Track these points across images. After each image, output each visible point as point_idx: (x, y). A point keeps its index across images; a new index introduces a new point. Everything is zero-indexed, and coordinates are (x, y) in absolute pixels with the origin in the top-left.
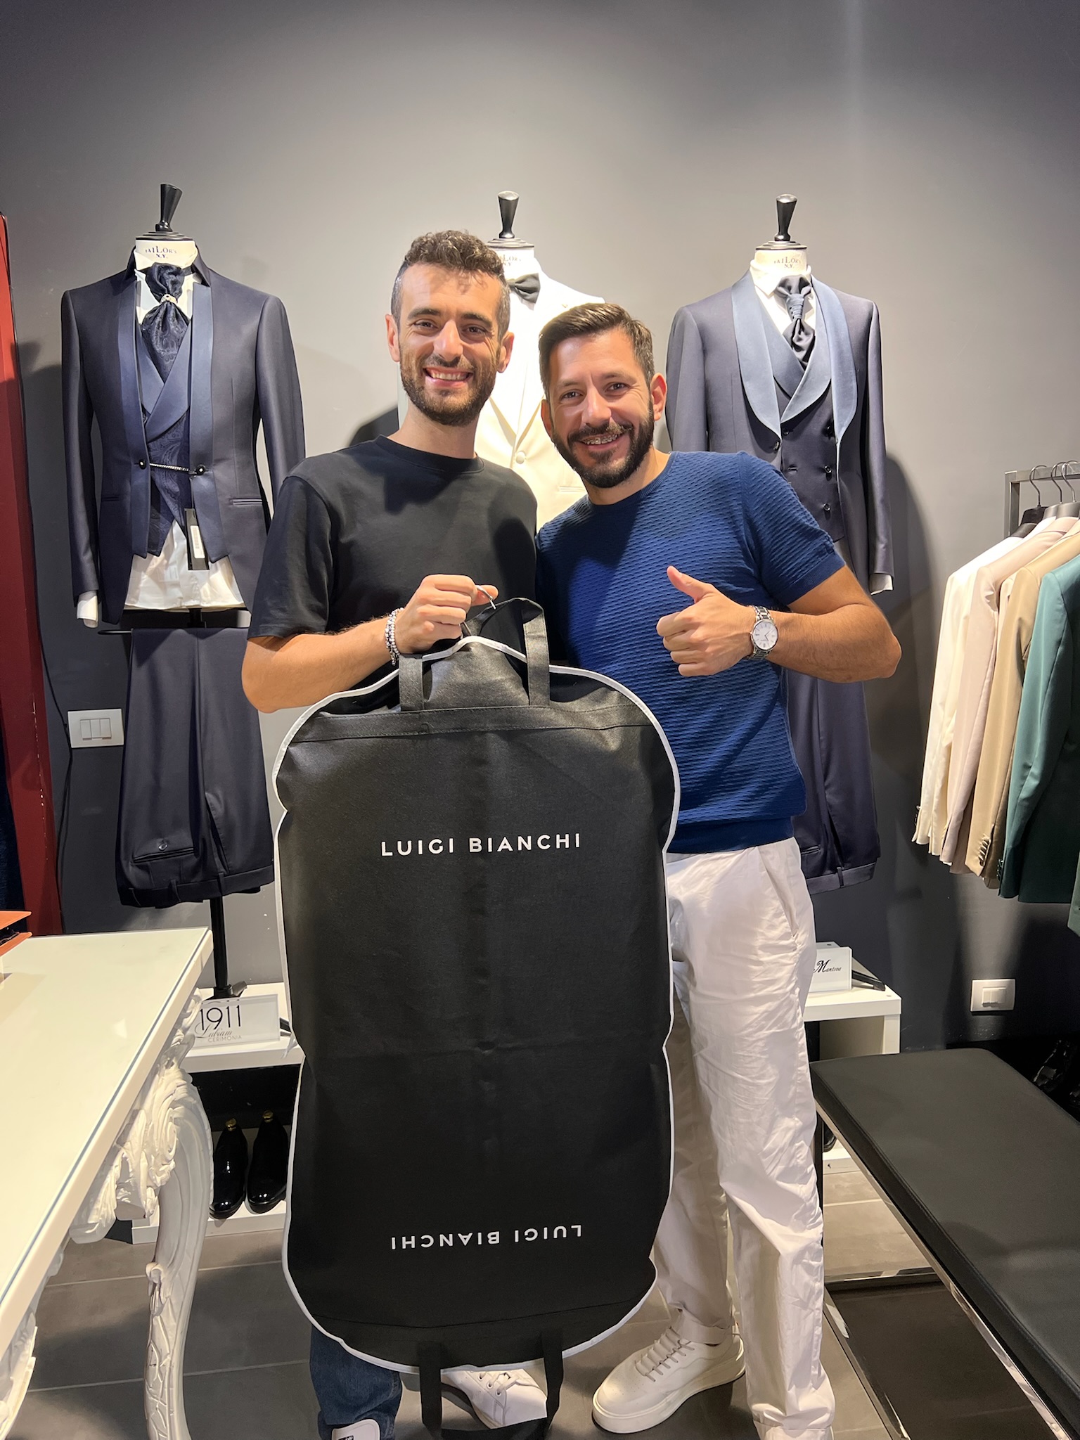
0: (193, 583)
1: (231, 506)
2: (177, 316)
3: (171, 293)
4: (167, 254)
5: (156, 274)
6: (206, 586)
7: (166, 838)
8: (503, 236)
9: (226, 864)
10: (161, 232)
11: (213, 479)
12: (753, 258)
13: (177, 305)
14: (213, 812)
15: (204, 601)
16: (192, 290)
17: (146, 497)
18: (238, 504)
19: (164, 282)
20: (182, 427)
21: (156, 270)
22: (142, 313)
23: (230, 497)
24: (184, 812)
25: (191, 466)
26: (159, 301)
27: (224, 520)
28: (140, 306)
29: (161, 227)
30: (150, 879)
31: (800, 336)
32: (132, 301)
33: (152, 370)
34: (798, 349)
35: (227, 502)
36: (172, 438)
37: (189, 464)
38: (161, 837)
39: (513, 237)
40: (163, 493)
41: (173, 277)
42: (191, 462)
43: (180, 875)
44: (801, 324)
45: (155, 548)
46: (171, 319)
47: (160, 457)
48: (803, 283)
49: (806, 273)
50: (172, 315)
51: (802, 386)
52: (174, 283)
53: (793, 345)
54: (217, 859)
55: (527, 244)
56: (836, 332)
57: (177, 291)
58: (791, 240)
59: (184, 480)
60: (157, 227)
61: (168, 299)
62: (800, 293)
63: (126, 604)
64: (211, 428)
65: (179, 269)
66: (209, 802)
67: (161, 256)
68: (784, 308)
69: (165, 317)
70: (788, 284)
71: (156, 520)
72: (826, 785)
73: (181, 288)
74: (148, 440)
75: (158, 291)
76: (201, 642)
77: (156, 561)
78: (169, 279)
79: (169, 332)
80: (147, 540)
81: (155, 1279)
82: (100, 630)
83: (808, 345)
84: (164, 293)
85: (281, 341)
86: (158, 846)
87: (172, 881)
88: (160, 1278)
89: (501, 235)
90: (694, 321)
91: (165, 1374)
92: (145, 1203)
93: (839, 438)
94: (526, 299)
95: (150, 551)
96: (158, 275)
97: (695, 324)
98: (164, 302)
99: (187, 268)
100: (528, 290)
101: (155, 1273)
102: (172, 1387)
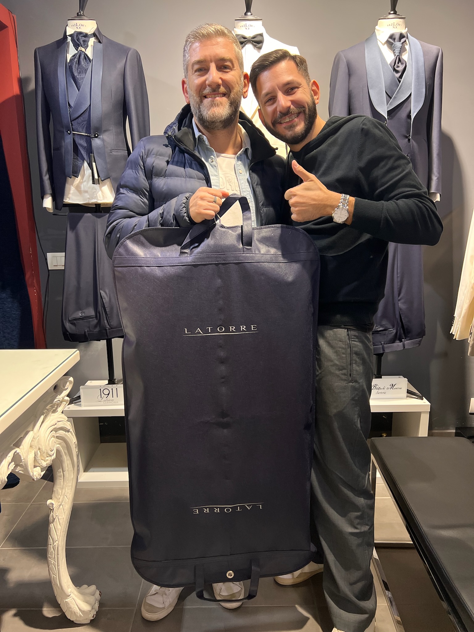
0: (94, 191)
1: (111, 154)
2: (85, 58)
3: (82, 46)
4: (82, 27)
5: (75, 36)
6: (100, 193)
7: (83, 311)
8: (246, 14)
9: (110, 324)
10: (79, 16)
11: (103, 140)
12: (377, 25)
13: (86, 53)
14: (104, 300)
15: (99, 200)
16: (93, 45)
17: (71, 148)
18: (114, 153)
19: (79, 41)
20: (87, 113)
21: (75, 35)
22: (69, 57)
23: (111, 149)
24: (91, 299)
25: (92, 134)
26: (77, 51)
27: (108, 160)
28: (69, 54)
29: (79, 14)
30: (76, 329)
31: (398, 65)
32: (67, 52)
33: (73, 85)
34: (397, 72)
35: (109, 151)
36: (83, 119)
37: (91, 132)
38: (81, 310)
39: (252, 15)
40: (79, 147)
41: (84, 38)
42: (92, 131)
43: (89, 328)
44: (399, 58)
45: (76, 173)
46: (82, 59)
47: (77, 129)
48: (402, 36)
49: (404, 31)
50: (82, 57)
51: (398, 91)
52: (84, 41)
53: (394, 70)
54: (106, 321)
55: (258, 18)
56: (417, 62)
57: (86, 46)
58: (397, 14)
59: (89, 140)
60: (78, 13)
61: (81, 49)
62: (400, 42)
63: (64, 200)
64: (101, 115)
65: (87, 34)
66: (102, 295)
67: (78, 28)
68: (392, 50)
69: (81, 58)
70: (394, 37)
71: (76, 160)
72: (399, 298)
73: (88, 44)
74: (72, 120)
75: (76, 46)
76: (98, 220)
77: (77, 180)
78: (82, 39)
79: (81, 66)
80: (72, 169)
81: (51, 507)
82: (53, 213)
83: (402, 70)
84: (79, 47)
85: (137, 72)
86: (79, 314)
87: (86, 330)
88: (53, 506)
89: (245, 13)
90: (344, 59)
91: (55, 549)
92: (32, 474)
93: (413, 118)
94: (256, 47)
95: (73, 174)
96: (76, 37)
97: (345, 60)
98: (79, 51)
99: (91, 34)
100: (257, 42)
101: (51, 504)
102: (59, 555)
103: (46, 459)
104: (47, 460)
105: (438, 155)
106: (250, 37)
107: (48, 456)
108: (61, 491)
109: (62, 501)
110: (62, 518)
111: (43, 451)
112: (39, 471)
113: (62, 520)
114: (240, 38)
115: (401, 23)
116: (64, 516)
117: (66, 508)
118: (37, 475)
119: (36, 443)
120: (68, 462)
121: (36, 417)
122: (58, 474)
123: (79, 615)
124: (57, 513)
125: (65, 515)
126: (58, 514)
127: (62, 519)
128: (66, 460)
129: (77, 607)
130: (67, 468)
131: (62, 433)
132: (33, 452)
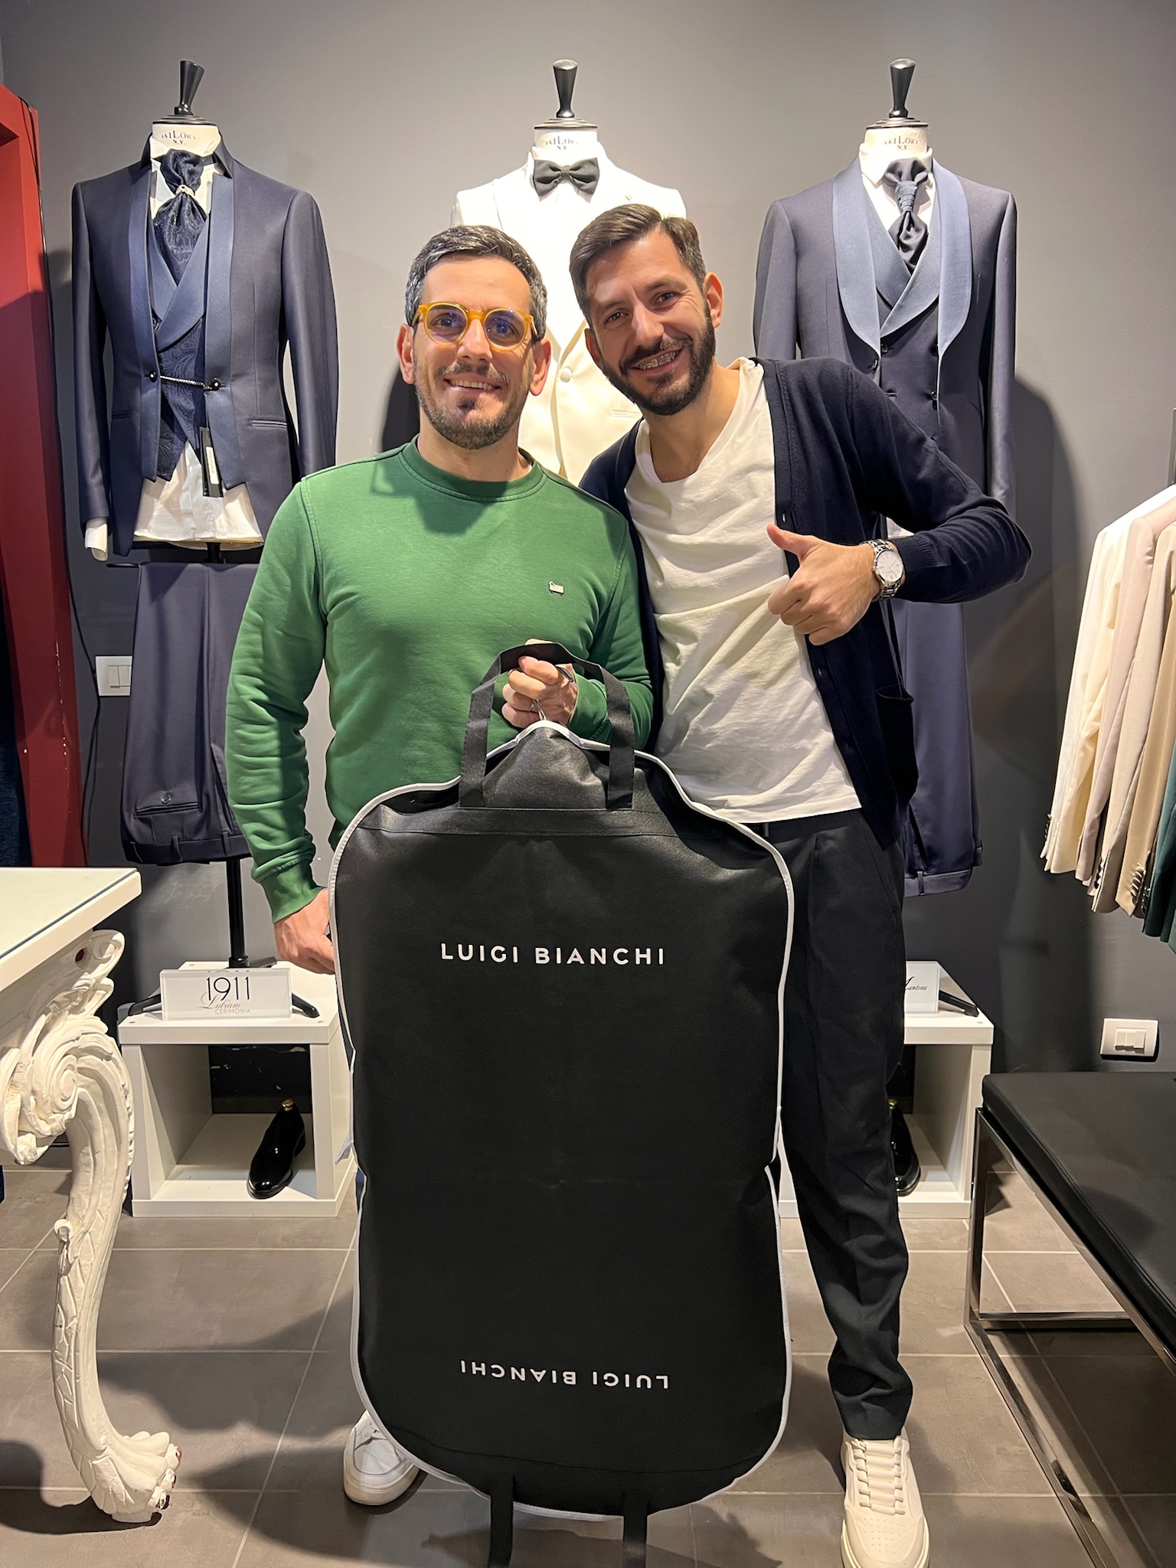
0: (206, 512)
1: (249, 428)
2: (193, 210)
3: (187, 183)
4: (185, 140)
5: (171, 161)
6: (223, 516)
7: (170, 791)
8: (559, 115)
10: (179, 115)
11: (231, 396)
12: (864, 142)
13: (195, 198)
14: (218, 766)
15: (219, 533)
16: (211, 181)
17: (156, 412)
18: (257, 427)
19: (179, 171)
20: (196, 335)
21: (171, 157)
22: (156, 205)
23: (248, 417)
25: (206, 381)
26: (174, 193)
27: (242, 442)
28: (154, 197)
29: (180, 109)
30: (152, 833)
31: (908, 233)
32: (151, 193)
33: (164, 270)
34: (906, 248)
35: (246, 423)
36: (185, 347)
37: (203, 377)
38: (165, 788)
39: (573, 116)
40: (175, 411)
41: (191, 167)
42: (206, 376)
43: (183, 832)
44: (910, 217)
45: (165, 472)
46: (185, 213)
47: (172, 370)
48: (917, 168)
49: (923, 156)
50: (187, 208)
51: (907, 293)
52: (191, 173)
53: (900, 244)
54: (222, 817)
55: (588, 125)
56: (952, 228)
57: (195, 182)
58: (908, 117)
59: (198, 395)
60: (176, 109)
61: (183, 190)
62: (913, 180)
63: (136, 533)
64: (229, 338)
65: (198, 158)
66: (215, 754)
67: (178, 142)
68: (894, 199)
69: (183, 211)
70: (899, 170)
71: (167, 441)
73: (200, 178)
74: (159, 351)
75: (173, 182)
76: (217, 575)
77: (170, 487)
78: (186, 168)
79: (184, 227)
80: (156, 461)
81: (64, 1236)
82: (109, 563)
83: (917, 244)
84: (180, 184)
85: (311, 244)
86: (161, 799)
87: (174, 837)
88: (68, 1235)
89: (558, 113)
90: (786, 217)
91: (71, 1337)
92: (13, 1147)
93: (941, 353)
94: (583, 190)
95: (159, 474)
96: (174, 163)
97: (788, 221)
98: (180, 194)
99: (207, 157)
100: (584, 178)
101: (64, 1229)
102: (78, 1352)
103: (50, 1118)
104: (54, 1120)
105: (1007, 438)
106: (568, 166)
107: (56, 1111)
108: (87, 1201)
109: (91, 1223)
110: (89, 1263)
111: (43, 1098)
112: (31, 1142)
113: (87, 1267)
114: (544, 169)
115: (915, 138)
116: (93, 1258)
117: (99, 1239)
118: (26, 1153)
119: (25, 1077)
120: (106, 1132)
121: (28, 1018)
122: (83, 1159)
123: (124, 1500)
124: (77, 1252)
125: (95, 1258)
126: (79, 1254)
127: (87, 1265)
128: (101, 1126)
129: (120, 1480)
130: (103, 1146)
131: (91, 1061)
132: (19, 1097)
